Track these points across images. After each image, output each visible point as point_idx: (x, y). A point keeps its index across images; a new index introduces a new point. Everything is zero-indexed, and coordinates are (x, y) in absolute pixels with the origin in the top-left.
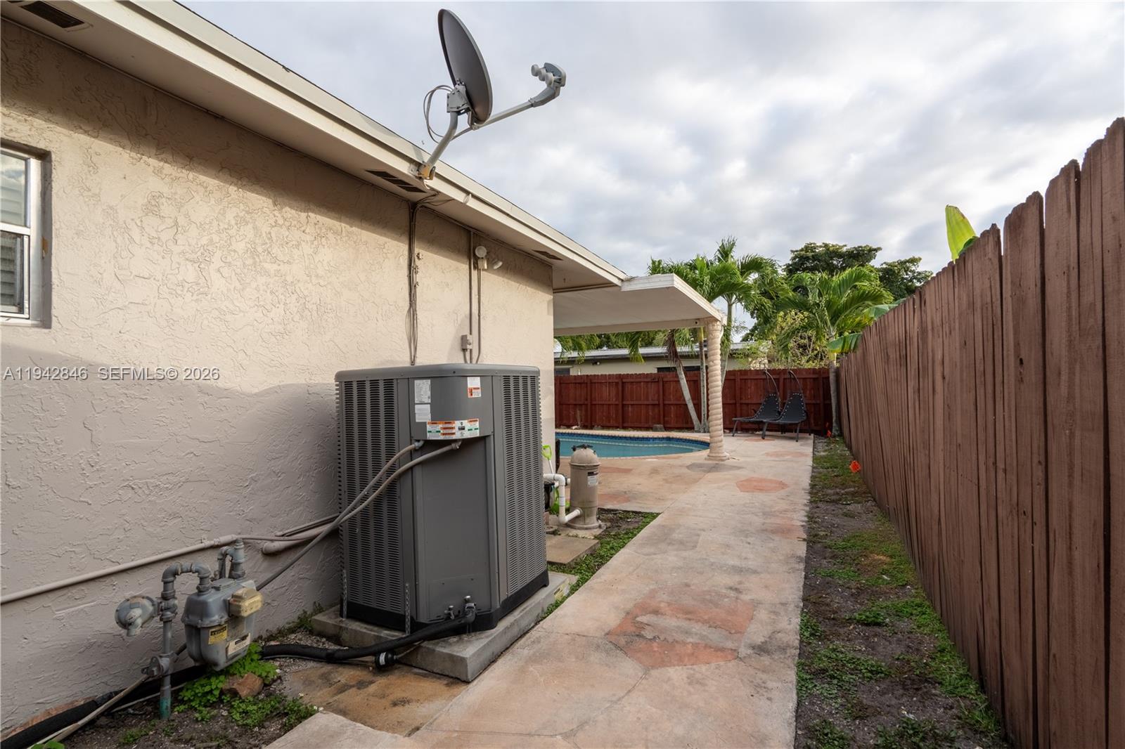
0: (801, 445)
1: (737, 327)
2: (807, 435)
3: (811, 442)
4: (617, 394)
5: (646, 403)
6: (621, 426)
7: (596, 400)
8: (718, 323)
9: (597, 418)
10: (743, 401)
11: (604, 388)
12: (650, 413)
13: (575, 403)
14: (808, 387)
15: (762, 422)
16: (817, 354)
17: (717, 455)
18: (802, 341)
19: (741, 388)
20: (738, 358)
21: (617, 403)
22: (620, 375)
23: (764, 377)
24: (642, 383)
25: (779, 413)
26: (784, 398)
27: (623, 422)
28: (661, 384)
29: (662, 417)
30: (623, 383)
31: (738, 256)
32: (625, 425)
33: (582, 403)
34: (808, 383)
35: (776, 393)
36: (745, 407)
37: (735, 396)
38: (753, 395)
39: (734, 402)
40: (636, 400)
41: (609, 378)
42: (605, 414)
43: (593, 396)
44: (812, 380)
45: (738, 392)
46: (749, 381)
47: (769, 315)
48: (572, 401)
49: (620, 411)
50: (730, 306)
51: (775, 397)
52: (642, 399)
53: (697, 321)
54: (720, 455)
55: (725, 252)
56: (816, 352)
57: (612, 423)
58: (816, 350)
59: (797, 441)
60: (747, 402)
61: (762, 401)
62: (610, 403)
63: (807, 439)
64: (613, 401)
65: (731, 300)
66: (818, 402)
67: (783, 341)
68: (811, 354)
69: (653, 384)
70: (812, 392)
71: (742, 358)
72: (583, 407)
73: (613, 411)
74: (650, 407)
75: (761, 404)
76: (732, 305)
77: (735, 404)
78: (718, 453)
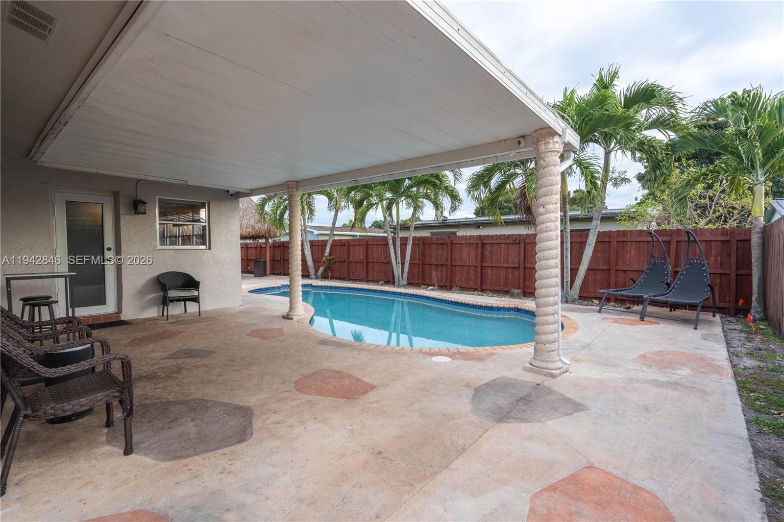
0: (704, 338)
1: (616, 179)
2: (708, 316)
3: (718, 330)
4: (477, 256)
5: (506, 265)
6: (479, 289)
7: (456, 262)
8: (556, 139)
9: (457, 279)
10: (619, 268)
11: (464, 249)
12: (510, 277)
13: (436, 263)
14: (713, 253)
15: (642, 297)
16: (721, 216)
17: (544, 365)
18: (702, 201)
19: (617, 252)
20: (621, 220)
21: (476, 264)
22: (480, 236)
23: (650, 239)
24: (503, 245)
25: (668, 285)
26: (677, 264)
27: (482, 284)
28: (522, 245)
29: (522, 281)
30: (483, 244)
31: (621, 88)
32: (484, 287)
33: (443, 263)
34: (713, 247)
35: (664, 259)
36: (621, 275)
37: (609, 261)
38: (632, 260)
39: (608, 267)
40: (496, 262)
41: (470, 239)
42: (464, 275)
43: (454, 257)
44: (719, 243)
45: (613, 257)
46: (629, 243)
47: (660, 158)
48: (434, 262)
49: (479, 274)
50: (607, 154)
51: (664, 264)
52: (502, 262)
53: (521, 140)
54: (550, 365)
55: (604, 84)
56: (718, 214)
57: (471, 284)
58: (719, 211)
59: (695, 329)
60: (625, 268)
61: (645, 268)
62: (469, 264)
63: (711, 323)
64: (473, 263)
65: (609, 147)
66: (727, 272)
67: (680, 191)
68: (711, 216)
69: (514, 246)
70: (719, 258)
71: (625, 220)
72: (445, 267)
73: (472, 272)
74: (510, 270)
75: (643, 271)
76: (610, 152)
77: (609, 270)
78: (547, 362)
